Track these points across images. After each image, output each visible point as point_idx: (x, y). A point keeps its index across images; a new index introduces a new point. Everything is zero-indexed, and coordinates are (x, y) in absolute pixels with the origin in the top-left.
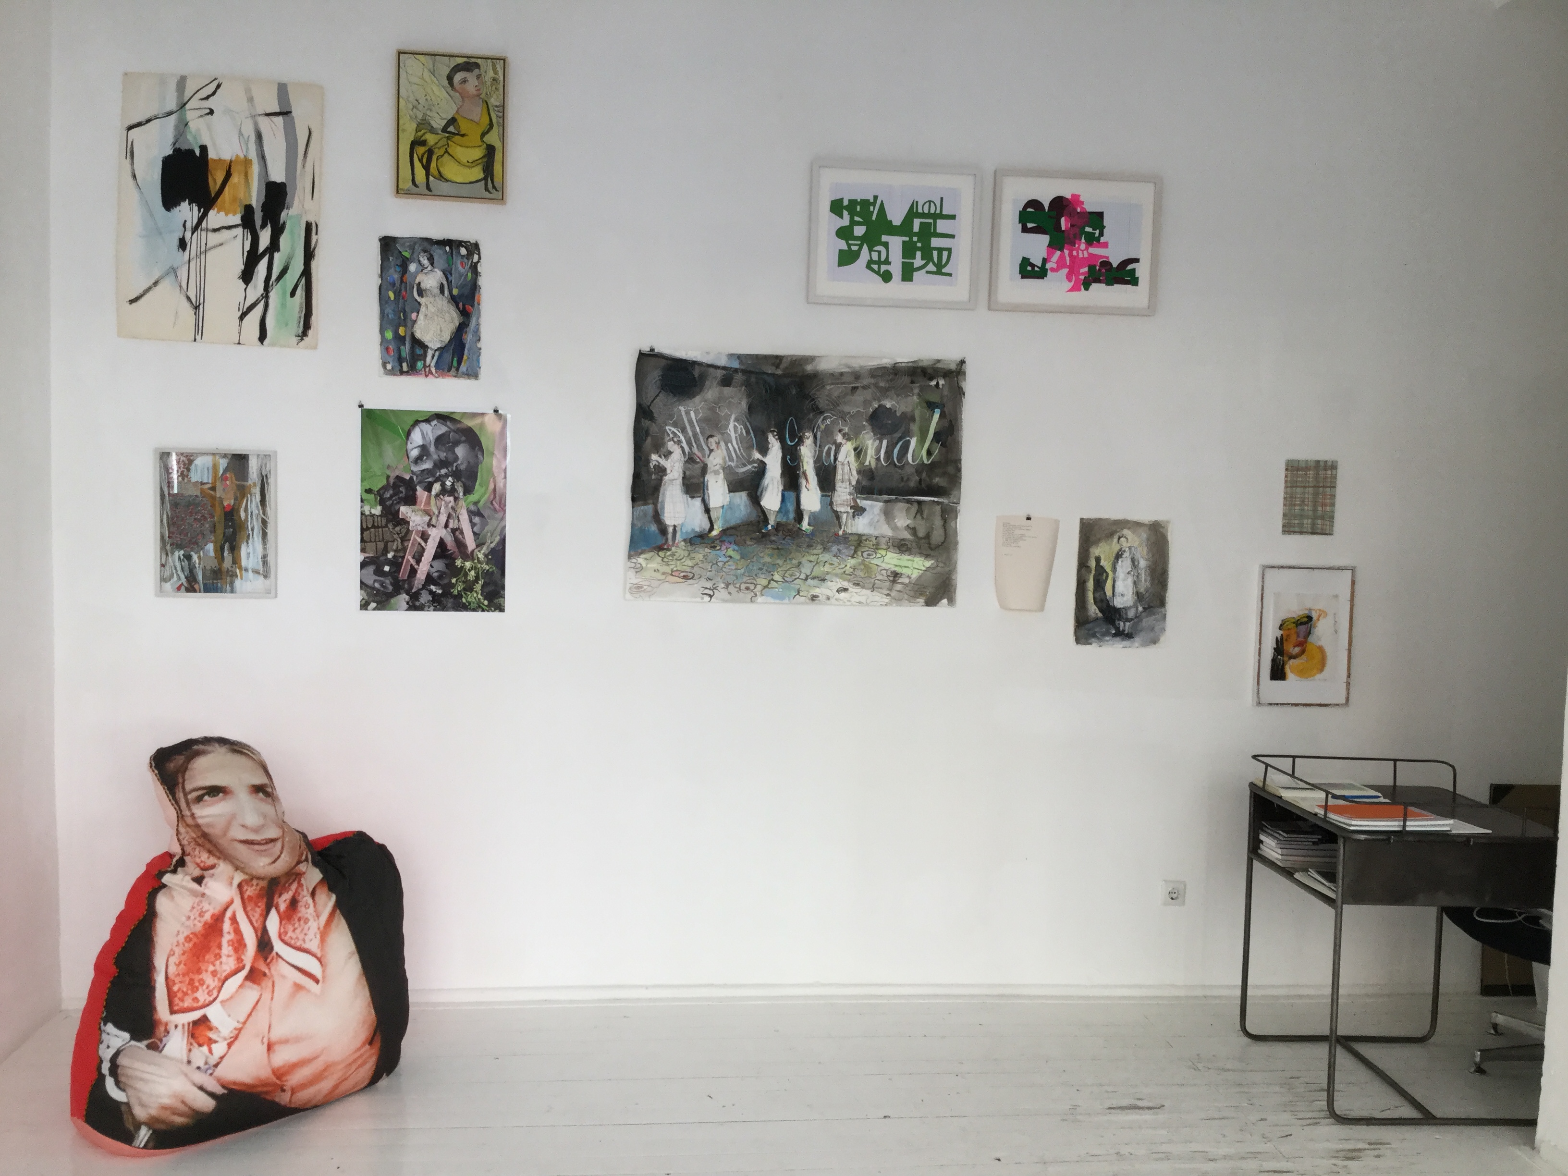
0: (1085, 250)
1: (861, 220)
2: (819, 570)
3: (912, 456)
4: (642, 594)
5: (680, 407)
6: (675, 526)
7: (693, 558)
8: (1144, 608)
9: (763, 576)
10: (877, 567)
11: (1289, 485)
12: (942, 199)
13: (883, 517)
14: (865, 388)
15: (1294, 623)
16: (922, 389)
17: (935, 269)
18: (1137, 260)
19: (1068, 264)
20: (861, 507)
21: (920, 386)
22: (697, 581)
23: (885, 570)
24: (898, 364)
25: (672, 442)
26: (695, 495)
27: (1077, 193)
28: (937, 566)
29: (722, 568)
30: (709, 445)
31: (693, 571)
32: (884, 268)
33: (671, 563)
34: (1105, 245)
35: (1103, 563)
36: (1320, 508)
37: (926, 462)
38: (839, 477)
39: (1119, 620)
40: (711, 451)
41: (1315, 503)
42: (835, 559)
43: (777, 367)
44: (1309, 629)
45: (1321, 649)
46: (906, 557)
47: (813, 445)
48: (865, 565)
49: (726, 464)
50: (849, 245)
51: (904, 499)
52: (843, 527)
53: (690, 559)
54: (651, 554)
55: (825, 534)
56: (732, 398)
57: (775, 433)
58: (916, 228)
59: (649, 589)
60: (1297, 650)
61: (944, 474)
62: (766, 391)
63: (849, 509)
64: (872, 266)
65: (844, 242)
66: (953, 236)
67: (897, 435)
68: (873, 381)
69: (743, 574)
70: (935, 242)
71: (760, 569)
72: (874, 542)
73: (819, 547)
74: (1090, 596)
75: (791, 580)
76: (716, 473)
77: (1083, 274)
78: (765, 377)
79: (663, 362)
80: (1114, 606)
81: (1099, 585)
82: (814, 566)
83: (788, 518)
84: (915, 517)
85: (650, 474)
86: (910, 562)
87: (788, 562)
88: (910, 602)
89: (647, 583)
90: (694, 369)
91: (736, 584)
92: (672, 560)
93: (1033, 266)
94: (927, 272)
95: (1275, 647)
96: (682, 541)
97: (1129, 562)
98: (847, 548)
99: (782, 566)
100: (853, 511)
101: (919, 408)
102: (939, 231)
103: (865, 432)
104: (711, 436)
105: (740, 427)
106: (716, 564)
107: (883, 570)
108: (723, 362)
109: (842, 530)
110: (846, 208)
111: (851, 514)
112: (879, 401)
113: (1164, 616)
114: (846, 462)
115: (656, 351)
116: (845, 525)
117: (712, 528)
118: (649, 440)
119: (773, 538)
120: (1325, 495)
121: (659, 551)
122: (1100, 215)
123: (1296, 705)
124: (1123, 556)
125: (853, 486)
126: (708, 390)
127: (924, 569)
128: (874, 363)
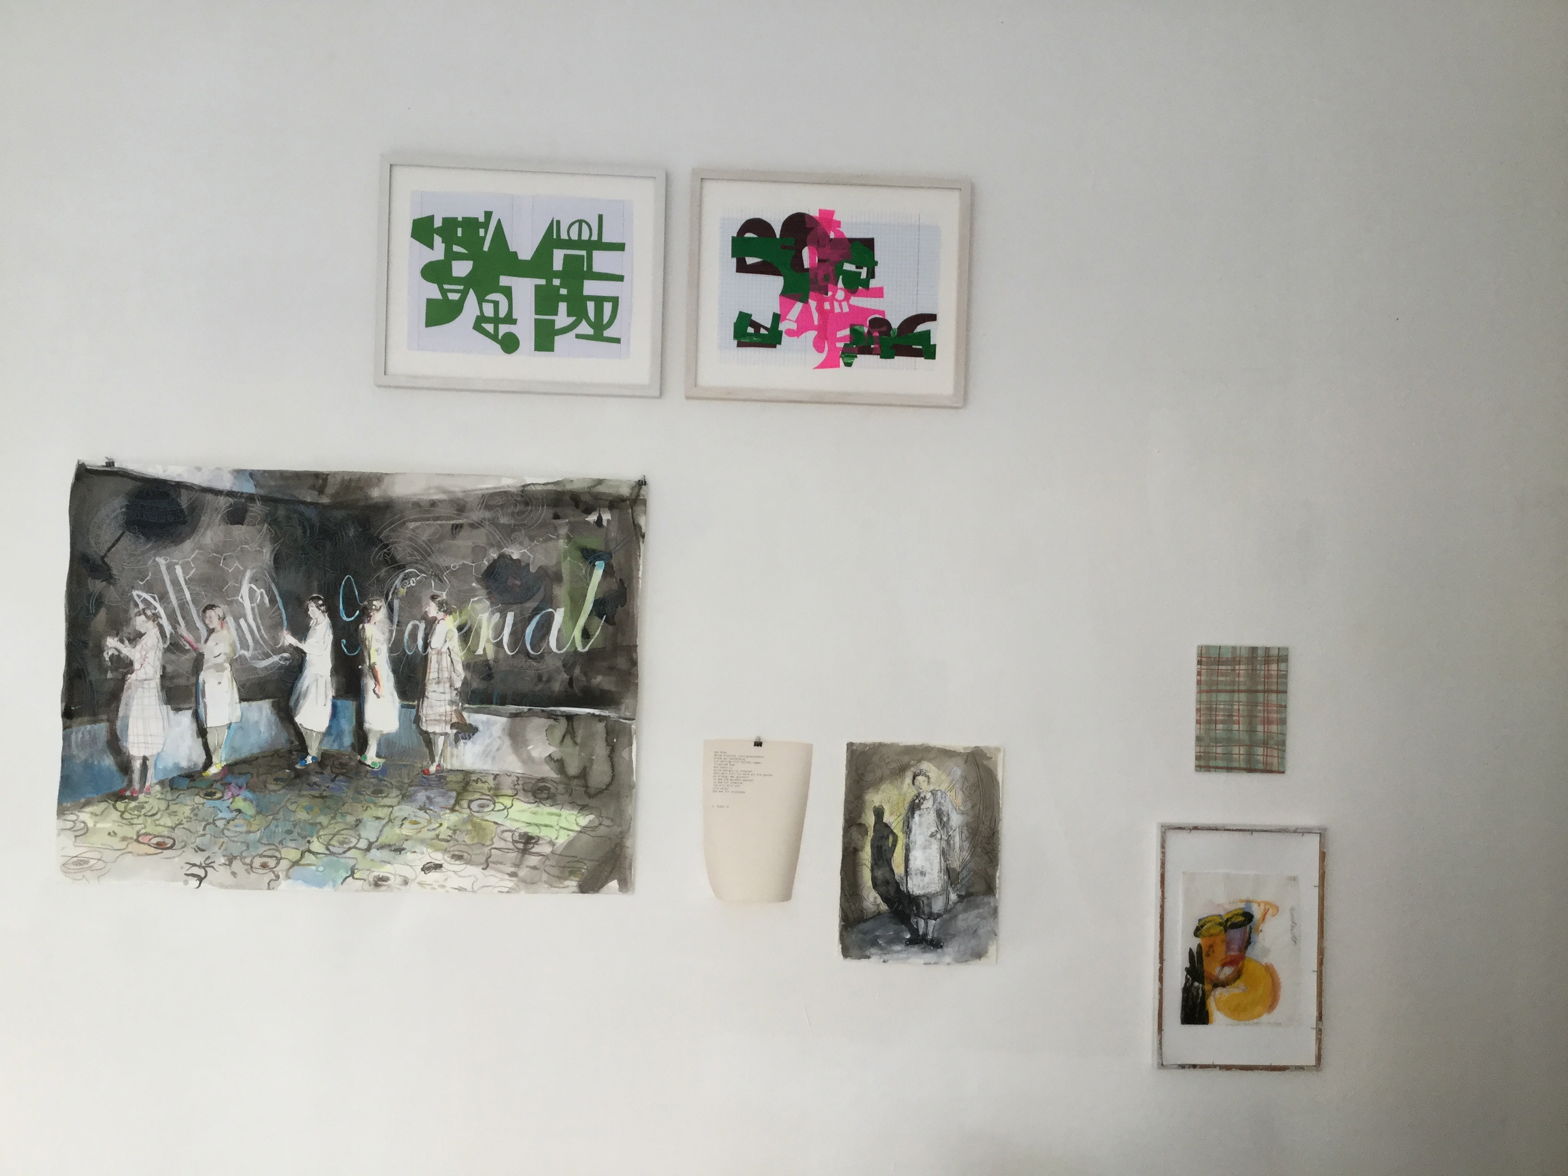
0: (843, 300)
1: (464, 251)
2: (392, 834)
3: (558, 640)
4: (88, 874)
5: (158, 559)
6: (145, 759)
7: (175, 813)
8: (959, 896)
9: (293, 844)
10: (496, 826)
11: (1204, 687)
12: (600, 217)
13: (507, 742)
14: (473, 526)
15: (1220, 924)
16: (573, 527)
17: (591, 331)
18: (932, 317)
19: (816, 323)
20: (470, 725)
21: (570, 523)
22: (181, 851)
23: (510, 831)
24: (529, 488)
25: (143, 617)
26: (181, 706)
27: (828, 207)
28: (601, 824)
29: (223, 830)
30: (207, 622)
31: (173, 835)
32: (503, 329)
33: (135, 821)
34: (879, 293)
35: (887, 819)
36: (1260, 728)
37: (580, 649)
38: (432, 674)
39: (918, 915)
40: (211, 631)
41: (1251, 718)
42: (422, 813)
43: (321, 491)
44: (1247, 935)
45: (1270, 971)
46: (546, 809)
47: (387, 621)
48: (474, 825)
49: (235, 655)
50: (444, 292)
51: (543, 711)
52: (437, 759)
53: (170, 815)
54: (103, 805)
55: (405, 771)
56: (246, 543)
57: (321, 602)
58: (558, 264)
59: (100, 865)
60: (1228, 971)
61: (612, 669)
62: (305, 532)
63: (448, 729)
64: (483, 325)
65: (435, 286)
66: (620, 278)
67: (532, 605)
68: (488, 515)
69: (259, 841)
70: (591, 288)
71: (289, 832)
72: (492, 783)
73: (395, 792)
74: (866, 875)
75: (341, 850)
76: (219, 668)
77: (841, 339)
78: (302, 508)
79: (130, 485)
80: (909, 892)
81: (882, 856)
82: (384, 826)
83: (341, 744)
84: (562, 741)
85: (103, 670)
86: (555, 818)
87: (339, 819)
88: (552, 886)
89: (96, 855)
90: (179, 495)
91: (245, 857)
92: (139, 816)
93: (757, 326)
94: (578, 336)
95: (1188, 965)
96: (157, 784)
97: (932, 816)
98: (443, 795)
99: (327, 827)
100: (455, 731)
101: (569, 559)
102: (597, 268)
103: (476, 599)
104: (211, 607)
105: (259, 592)
106: (214, 823)
107: (506, 831)
108: (226, 483)
109: (435, 764)
110: (439, 231)
111: (452, 737)
112: (500, 547)
113: (995, 912)
114: (445, 649)
115: (116, 465)
116: (441, 755)
117: (208, 763)
118: (102, 614)
119: (315, 779)
120: (1266, 704)
121: (116, 801)
122: (869, 244)
123: (1228, 1068)
124: (922, 807)
125: (456, 689)
126: (206, 529)
127: (578, 829)
128: (489, 485)
